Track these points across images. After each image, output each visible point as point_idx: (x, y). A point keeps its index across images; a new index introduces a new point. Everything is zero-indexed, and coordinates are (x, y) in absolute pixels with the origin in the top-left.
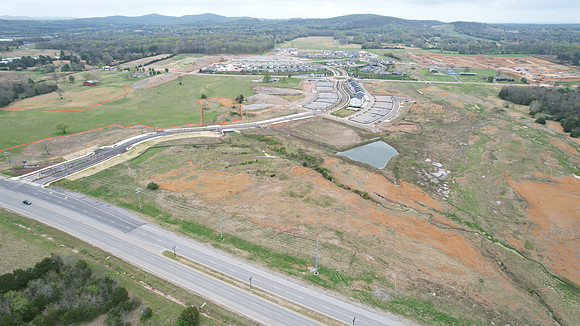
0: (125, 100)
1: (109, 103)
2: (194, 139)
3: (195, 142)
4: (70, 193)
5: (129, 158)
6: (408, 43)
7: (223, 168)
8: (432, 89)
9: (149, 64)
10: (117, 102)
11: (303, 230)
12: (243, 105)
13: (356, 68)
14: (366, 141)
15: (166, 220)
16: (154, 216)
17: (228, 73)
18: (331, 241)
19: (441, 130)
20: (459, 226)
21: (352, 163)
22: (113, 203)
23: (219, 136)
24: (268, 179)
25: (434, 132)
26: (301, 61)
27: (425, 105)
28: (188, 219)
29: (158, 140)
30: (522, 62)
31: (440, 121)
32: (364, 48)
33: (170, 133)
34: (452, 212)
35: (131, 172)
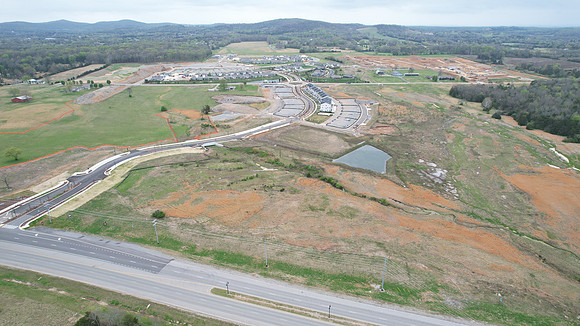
0: (74, 118)
1: (55, 122)
2: (177, 156)
3: (179, 160)
4: (61, 233)
5: (113, 184)
6: (342, 46)
7: (225, 186)
8: (387, 90)
9: (82, 76)
10: (66, 120)
11: (344, 246)
12: (211, 117)
13: (306, 73)
14: (354, 146)
15: (192, 252)
16: (176, 249)
17: (178, 82)
18: (377, 254)
19: (417, 130)
20: (483, 223)
21: (353, 169)
22: (120, 239)
23: (202, 151)
24: (279, 194)
25: (412, 132)
26: (248, 67)
27: (389, 107)
28: (217, 248)
29: (136, 161)
30: (451, 62)
31: (411, 122)
32: (302, 52)
33: (146, 152)
34: (470, 210)
35: (123, 201)
